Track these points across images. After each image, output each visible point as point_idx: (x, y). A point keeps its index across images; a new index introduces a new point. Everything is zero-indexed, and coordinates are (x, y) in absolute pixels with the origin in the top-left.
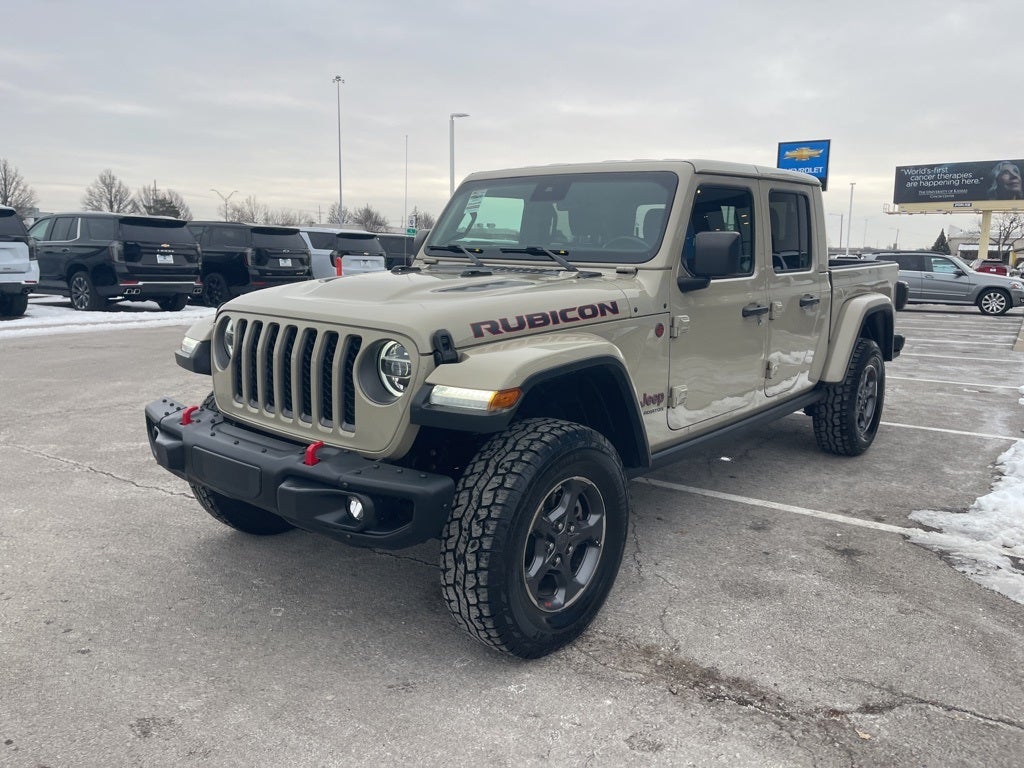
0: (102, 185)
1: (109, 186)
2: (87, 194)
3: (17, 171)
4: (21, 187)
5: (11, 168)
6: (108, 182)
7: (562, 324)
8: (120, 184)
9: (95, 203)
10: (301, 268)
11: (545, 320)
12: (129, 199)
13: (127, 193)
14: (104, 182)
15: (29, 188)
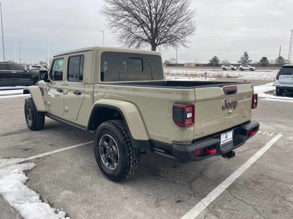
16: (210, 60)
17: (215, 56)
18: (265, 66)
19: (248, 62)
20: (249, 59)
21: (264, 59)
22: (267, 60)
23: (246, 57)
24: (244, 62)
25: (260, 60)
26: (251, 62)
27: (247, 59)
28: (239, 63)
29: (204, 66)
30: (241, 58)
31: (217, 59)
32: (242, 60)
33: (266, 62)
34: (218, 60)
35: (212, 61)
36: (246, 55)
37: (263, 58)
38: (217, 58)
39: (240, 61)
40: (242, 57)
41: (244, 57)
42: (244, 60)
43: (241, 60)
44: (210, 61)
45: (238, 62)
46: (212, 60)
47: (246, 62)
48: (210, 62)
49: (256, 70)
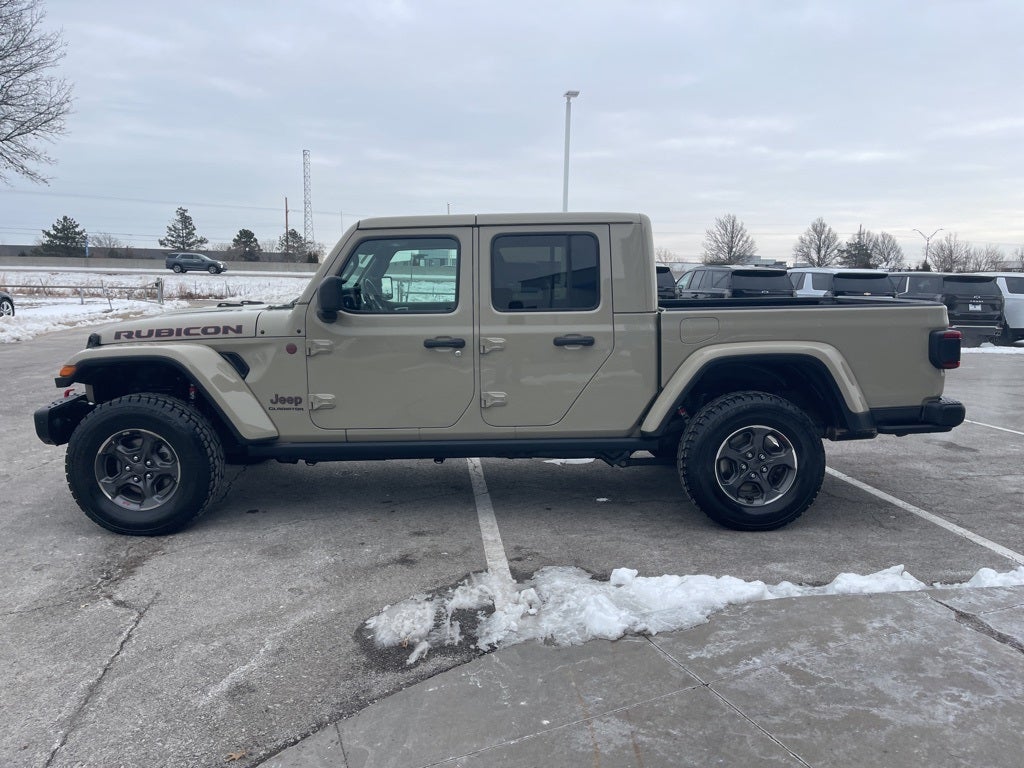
0: (813, 233)
1: (819, 233)
2: (798, 241)
3: (742, 224)
4: (745, 239)
5: (738, 222)
6: (819, 229)
7: (183, 336)
8: (830, 230)
9: (805, 249)
10: (992, 313)
11: (170, 332)
12: (836, 243)
13: (835, 238)
14: (815, 230)
15: (750, 239)
16: (44, 231)
17: (65, 218)
18: (253, 258)
19: (193, 243)
20: (198, 234)
21: (246, 236)
22: (256, 240)
23: (186, 228)
24: (182, 243)
25: (235, 240)
26: (205, 245)
27: (190, 234)
28: (162, 248)
29: (23, 255)
30: (170, 229)
31: (77, 230)
32: (172, 236)
33: (253, 245)
34: (80, 233)
35: (55, 237)
36: (185, 220)
37: (240, 232)
38: (77, 226)
39: (168, 240)
40: (170, 226)
41: (179, 226)
42: (179, 236)
43: (169, 238)
44: (48, 234)
45: (161, 243)
46: (53, 232)
47: (189, 245)
48: (46, 240)
49: (227, 272)
